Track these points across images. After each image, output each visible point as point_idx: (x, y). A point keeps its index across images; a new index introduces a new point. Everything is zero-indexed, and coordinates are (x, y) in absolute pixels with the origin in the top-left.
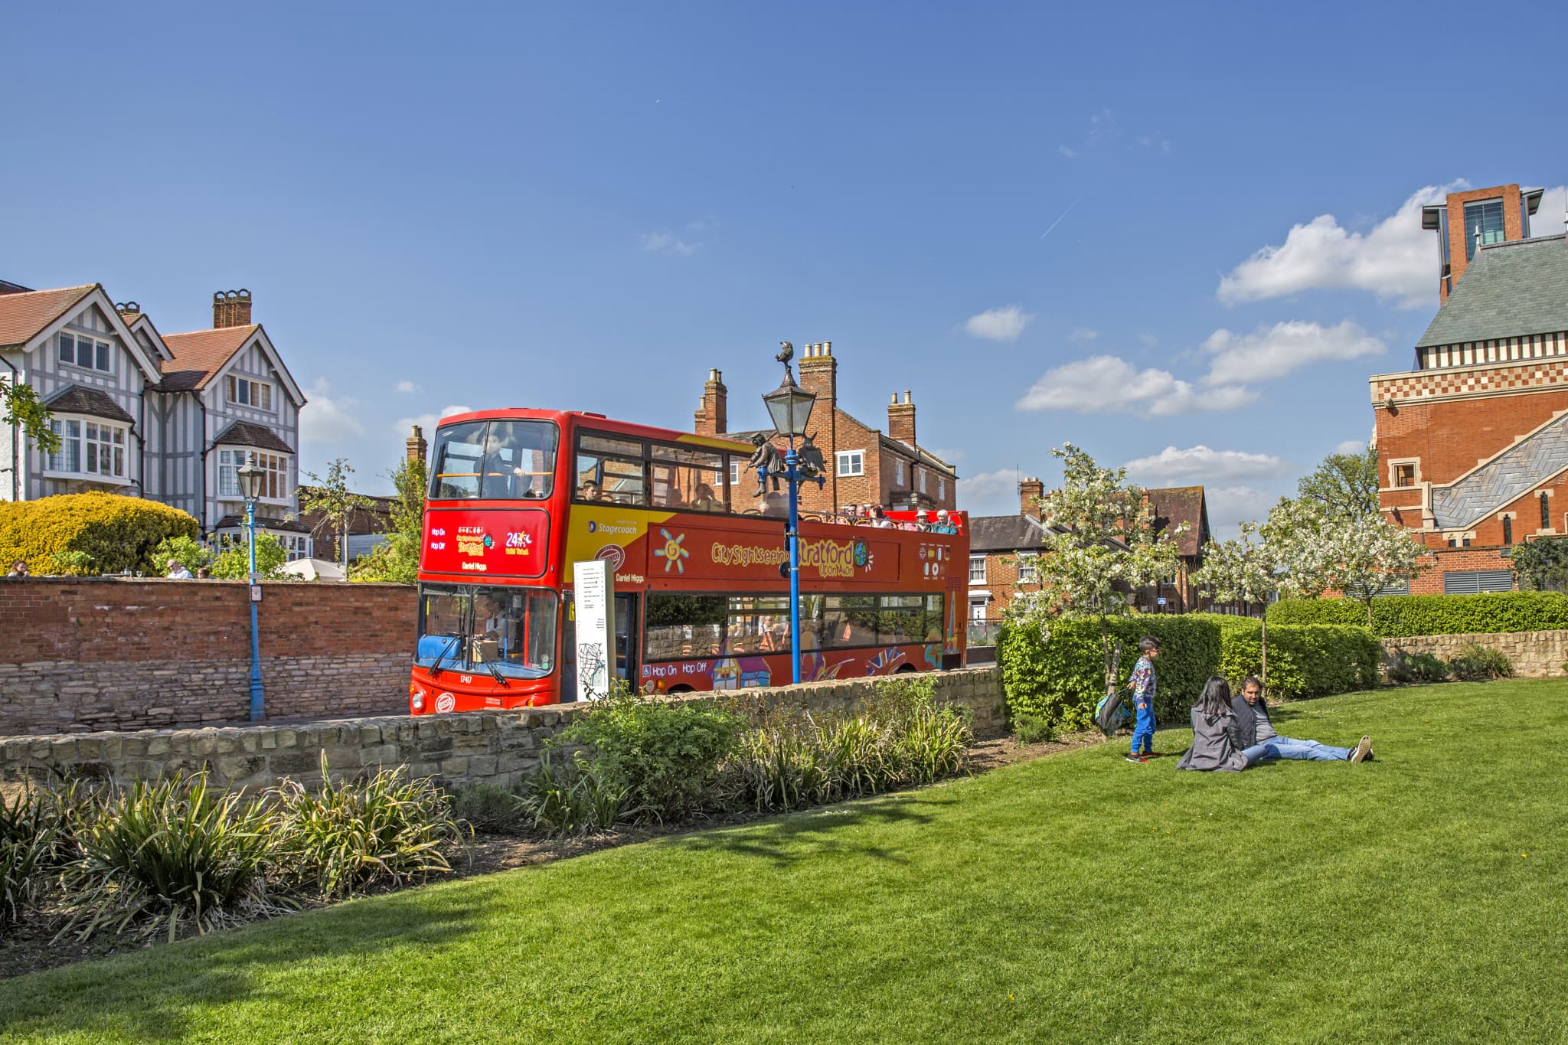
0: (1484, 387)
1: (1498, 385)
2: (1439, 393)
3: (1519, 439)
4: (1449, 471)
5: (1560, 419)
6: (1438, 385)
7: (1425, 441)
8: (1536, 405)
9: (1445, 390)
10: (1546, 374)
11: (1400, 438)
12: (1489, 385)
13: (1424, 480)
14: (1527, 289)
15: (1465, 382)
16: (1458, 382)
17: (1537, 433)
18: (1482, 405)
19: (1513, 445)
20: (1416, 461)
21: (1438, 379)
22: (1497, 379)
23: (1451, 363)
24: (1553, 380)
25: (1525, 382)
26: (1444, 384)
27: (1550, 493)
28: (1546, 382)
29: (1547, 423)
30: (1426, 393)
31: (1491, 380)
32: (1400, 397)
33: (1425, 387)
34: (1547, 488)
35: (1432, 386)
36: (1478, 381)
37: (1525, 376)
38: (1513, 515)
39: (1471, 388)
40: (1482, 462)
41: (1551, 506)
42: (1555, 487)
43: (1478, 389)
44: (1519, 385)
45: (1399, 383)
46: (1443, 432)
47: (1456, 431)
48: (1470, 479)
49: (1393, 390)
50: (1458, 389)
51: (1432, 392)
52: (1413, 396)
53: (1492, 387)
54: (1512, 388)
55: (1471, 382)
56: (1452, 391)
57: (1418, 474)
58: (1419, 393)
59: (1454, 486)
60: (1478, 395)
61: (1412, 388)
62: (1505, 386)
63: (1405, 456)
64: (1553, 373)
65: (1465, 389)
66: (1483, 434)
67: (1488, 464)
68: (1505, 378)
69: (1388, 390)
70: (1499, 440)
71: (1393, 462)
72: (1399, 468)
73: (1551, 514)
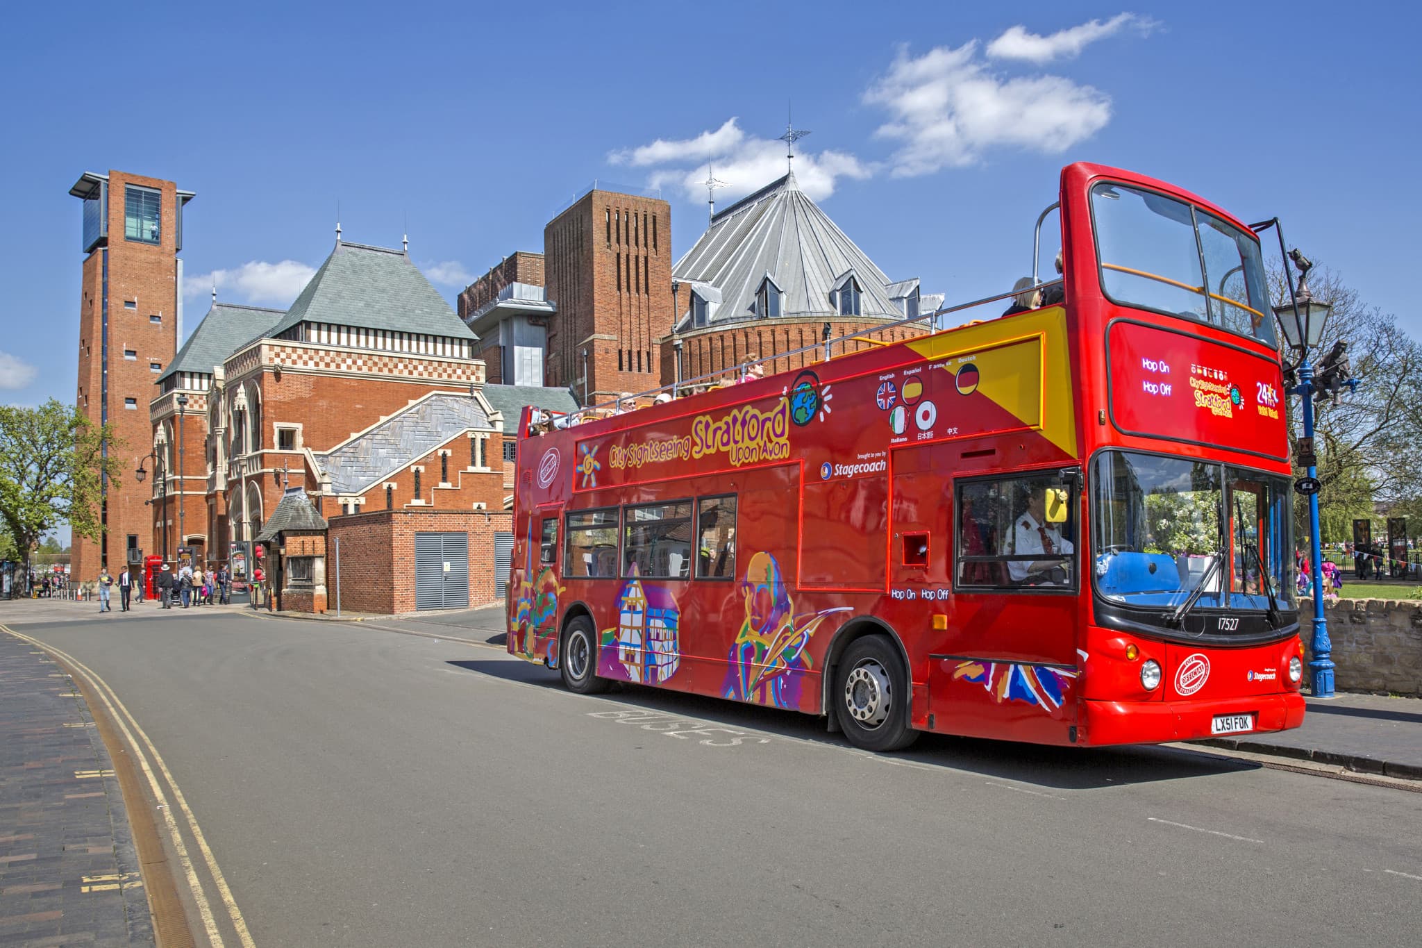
0: (360, 369)
1: (370, 369)
2: (322, 366)
3: (383, 419)
4: (327, 440)
5: (414, 407)
6: (322, 359)
7: (307, 409)
8: (397, 392)
9: (327, 365)
10: (406, 367)
11: (285, 403)
12: (364, 368)
13: (305, 445)
14: (384, 291)
15: (344, 361)
16: (338, 360)
17: (397, 417)
18: (353, 383)
19: (379, 424)
20: (299, 427)
21: (322, 353)
22: (370, 363)
23: (339, 342)
24: (411, 373)
25: (390, 371)
26: (328, 359)
27: (422, 469)
28: (406, 373)
29: (404, 409)
30: (311, 365)
31: (365, 363)
32: (288, 363)
33: (311, 358)
34: (420, 464)
35: (317, 359)
36: (354, 362)
37: (391, 365)
38: (394, 486)
39: (349, 367)
40: (354, 436)
41: (423, 480)
42: (425, 464)
43: (354, 369)
44: (386, 372)
45: (289, 350)
46: (323, 403)
47: (334, 404)
48: (344, 450)
49: (283, 355)
50: (338, 366)
51: (317, 364)
52: (300, 365)
53: (365, 370)
54: (381, 374)
55: (349, 361)
56: (333, 367)
57: (299, 439)
58: (305, 363)
59: (331, 454)
60: (354, 375)
61: (300, 357)
62: (375, 371)
63: (289, 421)
64: (411, 367)
65: (344, 368)
66: (356, 410)
67: (359, 438)
68: (375, 364)
69: (278, 355)
70: (367, 418)
71: (277, 426)
72: (282, 432)
73: (422, 488)
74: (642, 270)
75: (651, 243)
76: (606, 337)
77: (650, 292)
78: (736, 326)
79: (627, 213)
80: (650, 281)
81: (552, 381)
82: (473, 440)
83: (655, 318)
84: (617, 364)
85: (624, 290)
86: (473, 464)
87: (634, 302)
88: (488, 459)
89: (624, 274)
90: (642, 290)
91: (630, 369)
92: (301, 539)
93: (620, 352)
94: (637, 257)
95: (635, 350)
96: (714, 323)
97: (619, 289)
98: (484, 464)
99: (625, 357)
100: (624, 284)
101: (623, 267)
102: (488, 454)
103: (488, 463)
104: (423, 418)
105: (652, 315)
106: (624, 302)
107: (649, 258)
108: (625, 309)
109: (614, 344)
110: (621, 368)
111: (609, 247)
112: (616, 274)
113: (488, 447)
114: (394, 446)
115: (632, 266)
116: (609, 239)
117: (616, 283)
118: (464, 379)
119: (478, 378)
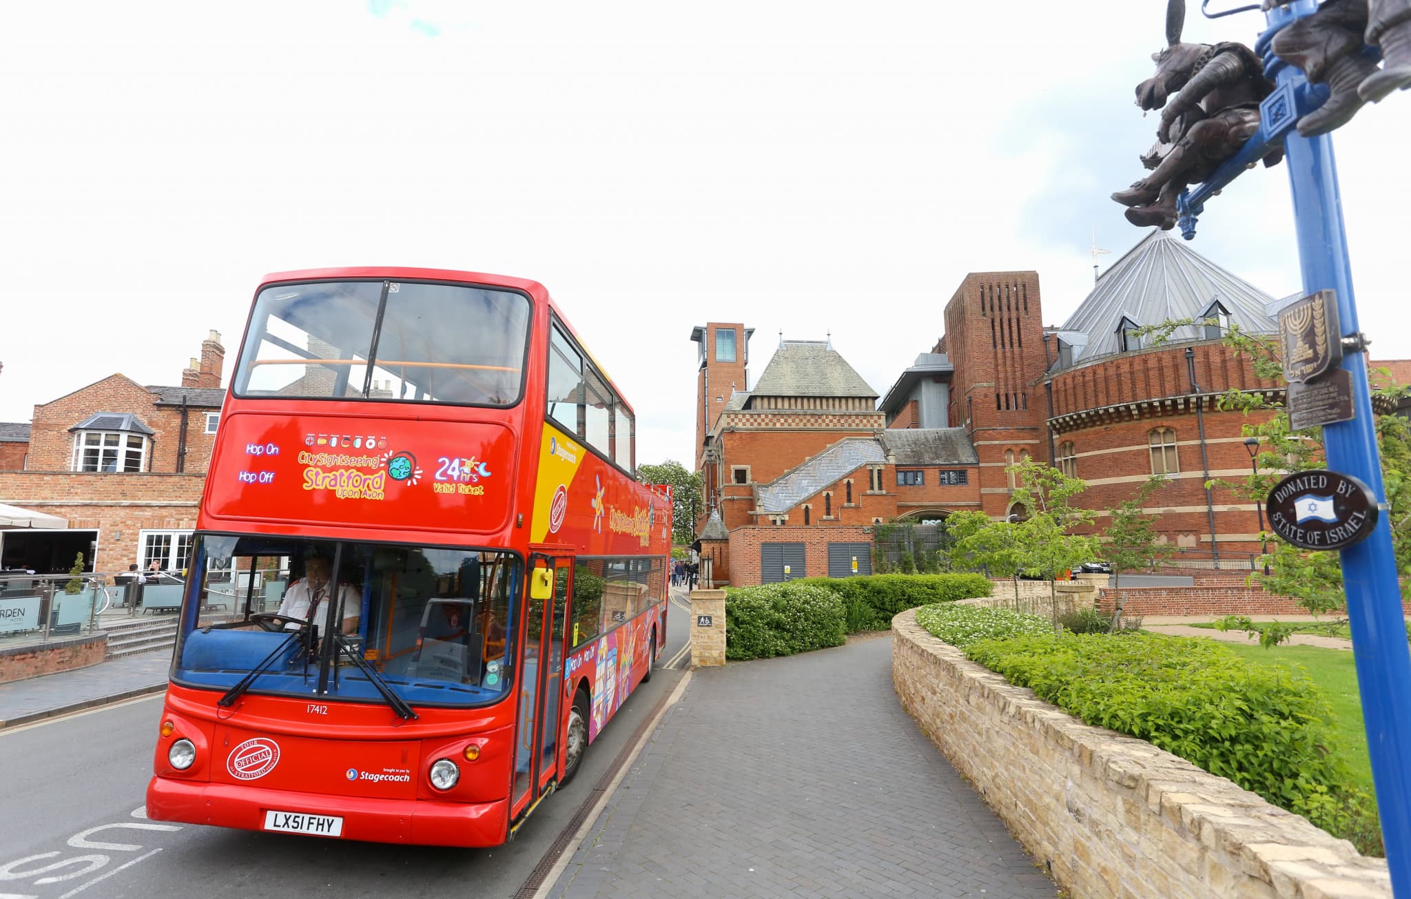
1: (797, 424)
2: (763, 425)
3: (806, 459)
4: (767, 475)
5: (830, 449)
6: (763, 420)
7: (754, 455)
8: (818, 440)
9: (767, 424)
10: (823, 421)
11: (738, 452)
12: (793, 423)
13: (752, 480)
15: (779, 421)
16: (775, 420)
17: (817, 457)
19: (803, 463)
20: (748, 468)
21: (763, 417)
22: (797, 421)
24: (828, 425)
26: (767, 420)
27: (831, 492)
28: (824, 426)
29: (823, 451)
30: (756, 425)
32: (740, 425)
33: (756, 421)
34: (830, 488)
35: (759, 421)
36: (786, 421)
37: (812, 421)
38: (811, 505)
39: (783, 425)
40: (786, 472)
41: (832, 502)
42: (834, 489)
43: (786, 426)
44: (811, 426)
45: (740, 416)
46: (765, 451)
47: (772, 450)
48: (779, 482)
49: (737, 419)
50: (775, 425)
51: (759, 424)
52: (748, 425)
53: (794, 425)
55: (783, 421)
56: (771, 425)
57: (749, 476)
58: (752, 424)
59: (770, 485)
61: (748, 420)
62: (801, 425)
63: (741, 464)
64: (827, 421)
65: (778, 425)
66: (788, 454)
67: (790, 473)
68: (801, 421)
70: (796, 459)
71: (733, 467)
72: (737, 472)
73: (832, 507)
74: (1015, 329)
75: (1021, 306)
76: (985, 384)
77: (1023, 345)
78: (1096, 363)
79: (999, 286)
80: (1022, 337)
81: (953, 423)
82: (871, 471)
83: (1029, 365)
84: (995, 405)
85: (999, 346)
86: (872, 488)
87: (1008, 354)
88: (883, 485)
89: (998, 334)
90: (1016, 345)
91: (1008, 408)
92: (712, 545)
93: (998, 396)
94: (1010, 320)
95: (1011, 392)
96: (1078, 363)
97: (995, 346)
98: (880, 488)
99: (1003, 399)
100: (999, 342)
101: (998, 328)
102: (883, 481)
103: (884, 487)
104: (836, 457)
105: (1026, 363)
106: (1000, 355)
107: (1021, 319)
108: (1000, 361)
109: (992, 390)
110: (999, 407)
111: (984, 315)
112: (991, 335)
113: (884, 475)
114: (813, 478)
115: (1006, 326)
116: (983, 309)
117: (992, 341)
118: (869, 426)
119: (880, 425)
